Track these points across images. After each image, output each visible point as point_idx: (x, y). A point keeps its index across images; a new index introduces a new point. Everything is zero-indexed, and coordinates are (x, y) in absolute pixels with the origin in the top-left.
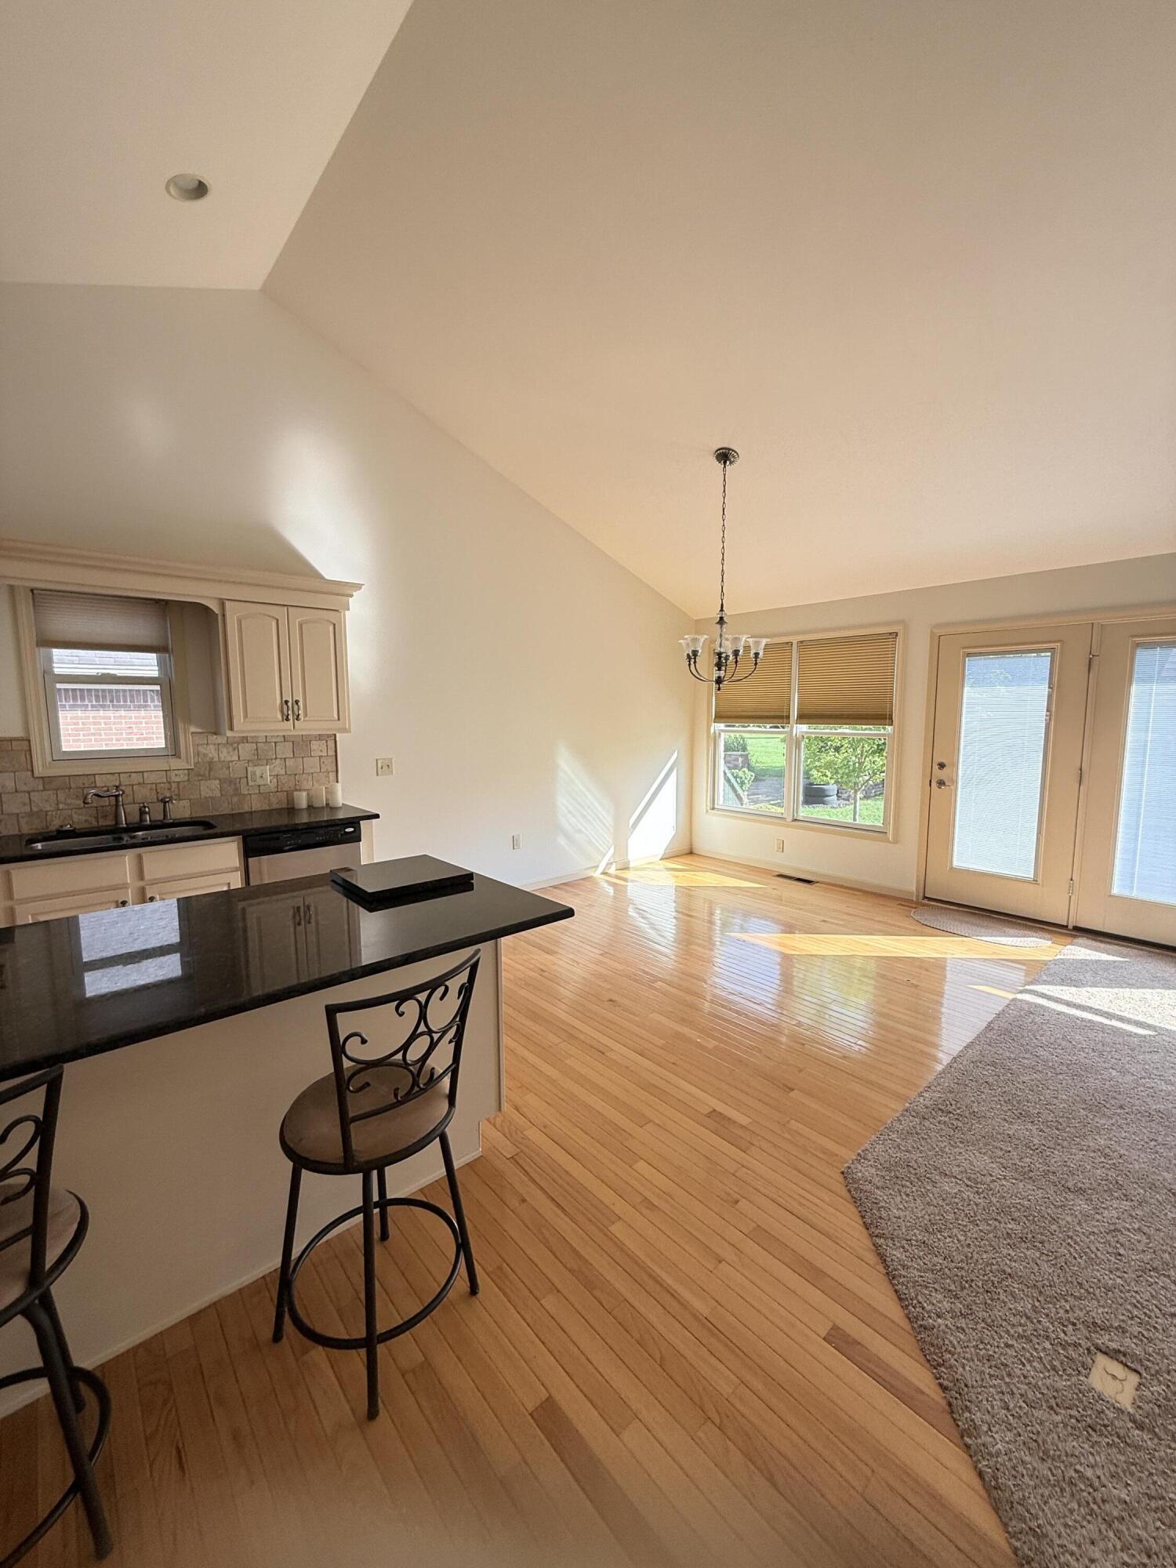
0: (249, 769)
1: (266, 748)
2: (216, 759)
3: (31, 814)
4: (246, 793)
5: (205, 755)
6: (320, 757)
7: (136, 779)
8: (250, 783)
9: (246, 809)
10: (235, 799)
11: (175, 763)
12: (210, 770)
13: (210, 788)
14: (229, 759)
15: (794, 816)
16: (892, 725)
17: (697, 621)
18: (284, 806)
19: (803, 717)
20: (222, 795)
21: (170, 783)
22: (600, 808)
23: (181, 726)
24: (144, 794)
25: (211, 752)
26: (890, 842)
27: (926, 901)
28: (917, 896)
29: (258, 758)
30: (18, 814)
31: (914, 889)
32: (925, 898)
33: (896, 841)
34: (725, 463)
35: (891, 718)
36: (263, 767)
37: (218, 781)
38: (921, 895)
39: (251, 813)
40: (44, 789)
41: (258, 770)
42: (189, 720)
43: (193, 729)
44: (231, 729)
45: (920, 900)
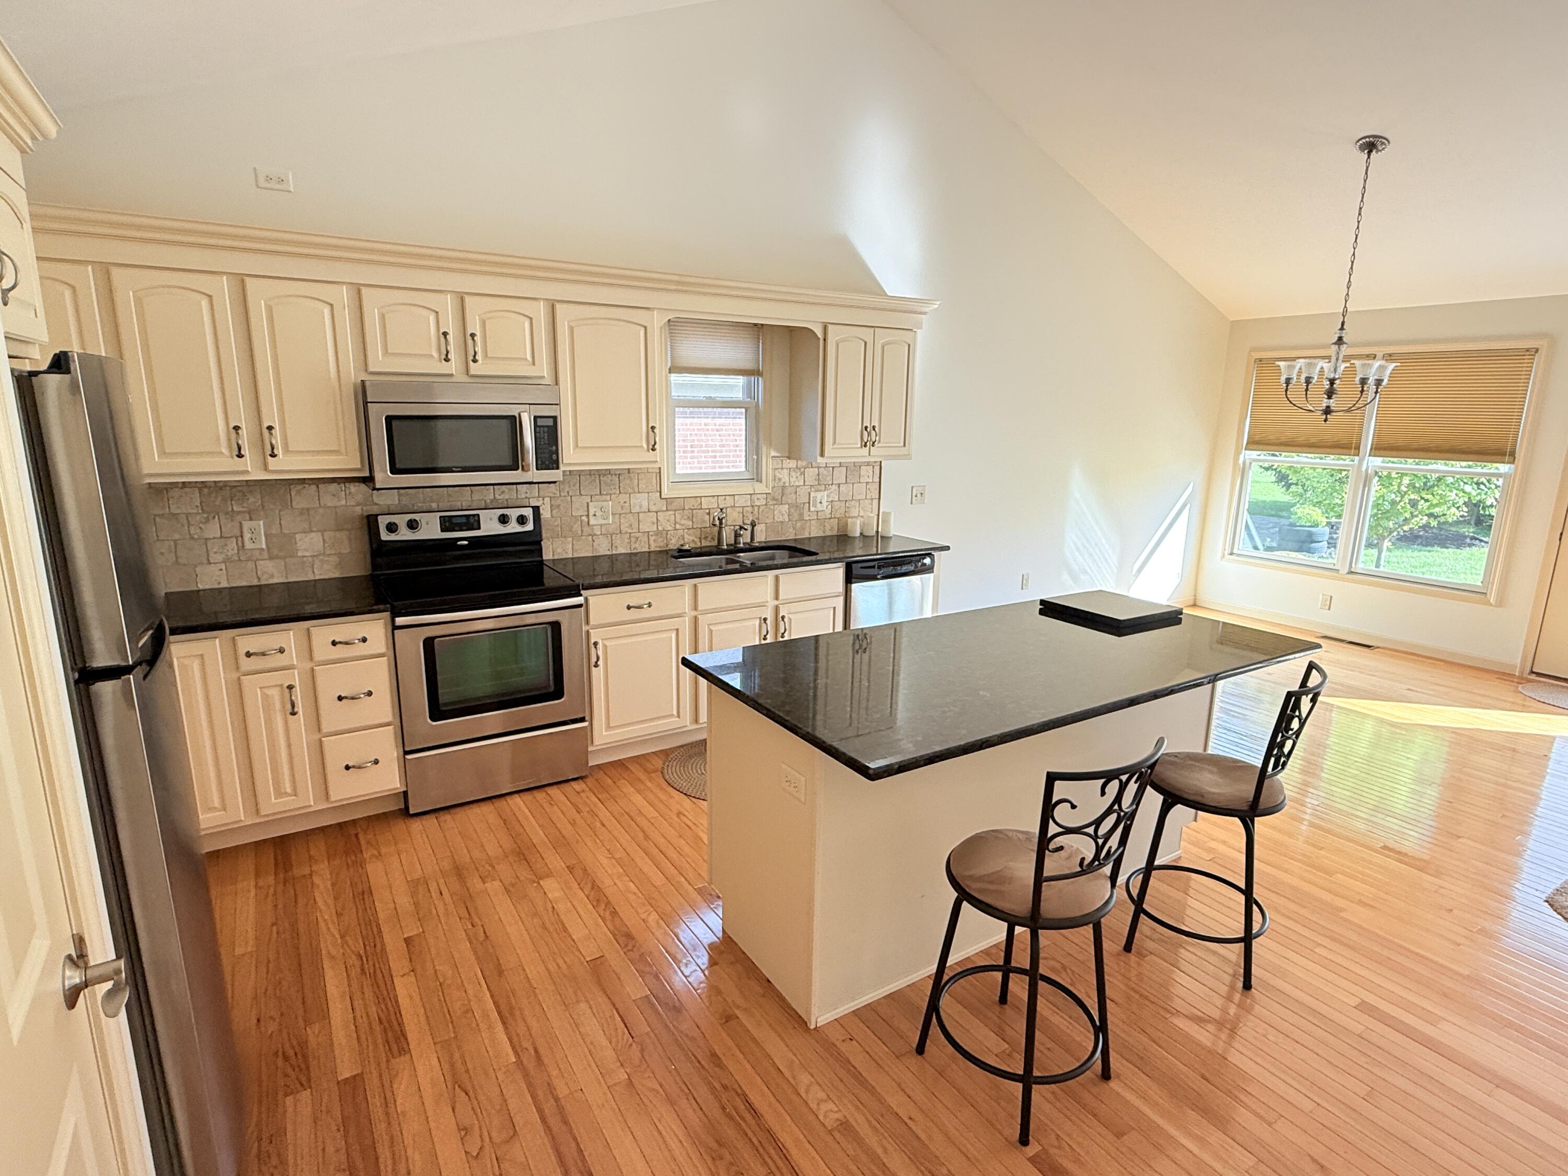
0: (812, 494)
1: (825, 472)
2: (787, 484)
3: (658, 533)
4: (807, 518)
5: (780, 479)
6: (867, 483)
7: (729, 501)
8: (812, 509)
9: (807, 535)
10: (799, 524)
11: (760, 488)
12: (783, 494)
13: (782, 513)
14: (797, 484)
15: (1351, 566)
16: (1513, 463)
17: (1236, 325)
18: (835, 533)
19: (1379, 449)
20: (790, 520)
21: (753, 506)
22: (1107, 546)
23: (764, 449)
24: (733, 518)
25: (784, 476)
26: (1491, 605)
27: (1533, 677)
28: (1522, 672)
29: (820, 484)
30: (648, 532)
31: (1519, 661)
32: (1532, 672)
33: (1500, 603)
34: (1370, 152)
35: (1513, 454)
36: (822, 493)
37: (787, 506)
38: (1528, 670)
39: (810, 539)
40: (667, 510)
41: (819, 495)
42: (770, 445)
43: (773, 453)
44: (822, 455)
45: (1526, 675)
